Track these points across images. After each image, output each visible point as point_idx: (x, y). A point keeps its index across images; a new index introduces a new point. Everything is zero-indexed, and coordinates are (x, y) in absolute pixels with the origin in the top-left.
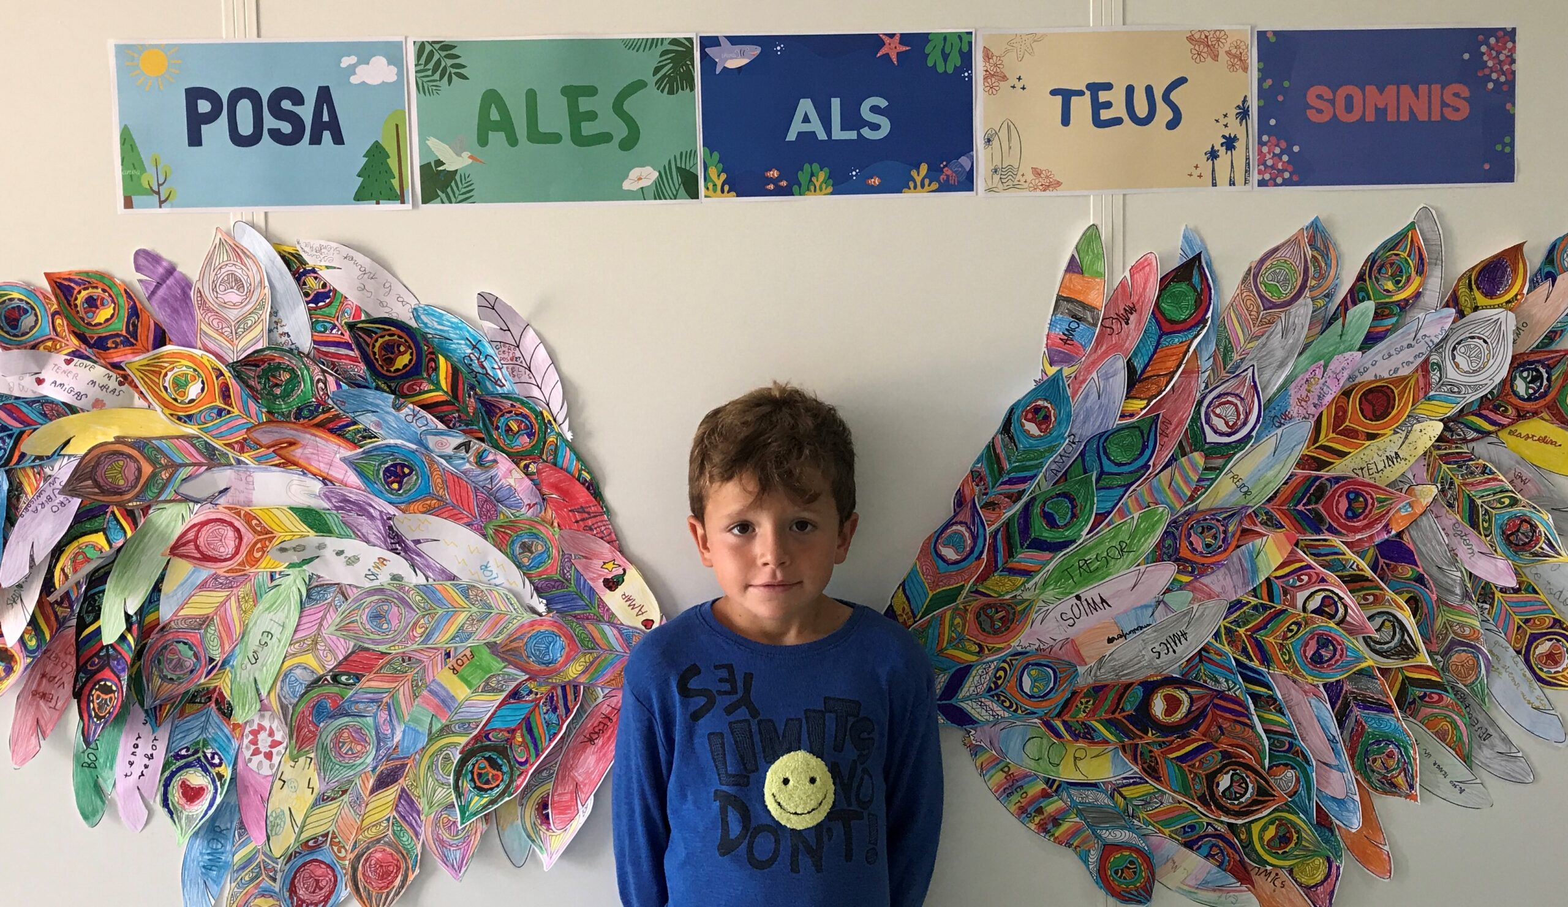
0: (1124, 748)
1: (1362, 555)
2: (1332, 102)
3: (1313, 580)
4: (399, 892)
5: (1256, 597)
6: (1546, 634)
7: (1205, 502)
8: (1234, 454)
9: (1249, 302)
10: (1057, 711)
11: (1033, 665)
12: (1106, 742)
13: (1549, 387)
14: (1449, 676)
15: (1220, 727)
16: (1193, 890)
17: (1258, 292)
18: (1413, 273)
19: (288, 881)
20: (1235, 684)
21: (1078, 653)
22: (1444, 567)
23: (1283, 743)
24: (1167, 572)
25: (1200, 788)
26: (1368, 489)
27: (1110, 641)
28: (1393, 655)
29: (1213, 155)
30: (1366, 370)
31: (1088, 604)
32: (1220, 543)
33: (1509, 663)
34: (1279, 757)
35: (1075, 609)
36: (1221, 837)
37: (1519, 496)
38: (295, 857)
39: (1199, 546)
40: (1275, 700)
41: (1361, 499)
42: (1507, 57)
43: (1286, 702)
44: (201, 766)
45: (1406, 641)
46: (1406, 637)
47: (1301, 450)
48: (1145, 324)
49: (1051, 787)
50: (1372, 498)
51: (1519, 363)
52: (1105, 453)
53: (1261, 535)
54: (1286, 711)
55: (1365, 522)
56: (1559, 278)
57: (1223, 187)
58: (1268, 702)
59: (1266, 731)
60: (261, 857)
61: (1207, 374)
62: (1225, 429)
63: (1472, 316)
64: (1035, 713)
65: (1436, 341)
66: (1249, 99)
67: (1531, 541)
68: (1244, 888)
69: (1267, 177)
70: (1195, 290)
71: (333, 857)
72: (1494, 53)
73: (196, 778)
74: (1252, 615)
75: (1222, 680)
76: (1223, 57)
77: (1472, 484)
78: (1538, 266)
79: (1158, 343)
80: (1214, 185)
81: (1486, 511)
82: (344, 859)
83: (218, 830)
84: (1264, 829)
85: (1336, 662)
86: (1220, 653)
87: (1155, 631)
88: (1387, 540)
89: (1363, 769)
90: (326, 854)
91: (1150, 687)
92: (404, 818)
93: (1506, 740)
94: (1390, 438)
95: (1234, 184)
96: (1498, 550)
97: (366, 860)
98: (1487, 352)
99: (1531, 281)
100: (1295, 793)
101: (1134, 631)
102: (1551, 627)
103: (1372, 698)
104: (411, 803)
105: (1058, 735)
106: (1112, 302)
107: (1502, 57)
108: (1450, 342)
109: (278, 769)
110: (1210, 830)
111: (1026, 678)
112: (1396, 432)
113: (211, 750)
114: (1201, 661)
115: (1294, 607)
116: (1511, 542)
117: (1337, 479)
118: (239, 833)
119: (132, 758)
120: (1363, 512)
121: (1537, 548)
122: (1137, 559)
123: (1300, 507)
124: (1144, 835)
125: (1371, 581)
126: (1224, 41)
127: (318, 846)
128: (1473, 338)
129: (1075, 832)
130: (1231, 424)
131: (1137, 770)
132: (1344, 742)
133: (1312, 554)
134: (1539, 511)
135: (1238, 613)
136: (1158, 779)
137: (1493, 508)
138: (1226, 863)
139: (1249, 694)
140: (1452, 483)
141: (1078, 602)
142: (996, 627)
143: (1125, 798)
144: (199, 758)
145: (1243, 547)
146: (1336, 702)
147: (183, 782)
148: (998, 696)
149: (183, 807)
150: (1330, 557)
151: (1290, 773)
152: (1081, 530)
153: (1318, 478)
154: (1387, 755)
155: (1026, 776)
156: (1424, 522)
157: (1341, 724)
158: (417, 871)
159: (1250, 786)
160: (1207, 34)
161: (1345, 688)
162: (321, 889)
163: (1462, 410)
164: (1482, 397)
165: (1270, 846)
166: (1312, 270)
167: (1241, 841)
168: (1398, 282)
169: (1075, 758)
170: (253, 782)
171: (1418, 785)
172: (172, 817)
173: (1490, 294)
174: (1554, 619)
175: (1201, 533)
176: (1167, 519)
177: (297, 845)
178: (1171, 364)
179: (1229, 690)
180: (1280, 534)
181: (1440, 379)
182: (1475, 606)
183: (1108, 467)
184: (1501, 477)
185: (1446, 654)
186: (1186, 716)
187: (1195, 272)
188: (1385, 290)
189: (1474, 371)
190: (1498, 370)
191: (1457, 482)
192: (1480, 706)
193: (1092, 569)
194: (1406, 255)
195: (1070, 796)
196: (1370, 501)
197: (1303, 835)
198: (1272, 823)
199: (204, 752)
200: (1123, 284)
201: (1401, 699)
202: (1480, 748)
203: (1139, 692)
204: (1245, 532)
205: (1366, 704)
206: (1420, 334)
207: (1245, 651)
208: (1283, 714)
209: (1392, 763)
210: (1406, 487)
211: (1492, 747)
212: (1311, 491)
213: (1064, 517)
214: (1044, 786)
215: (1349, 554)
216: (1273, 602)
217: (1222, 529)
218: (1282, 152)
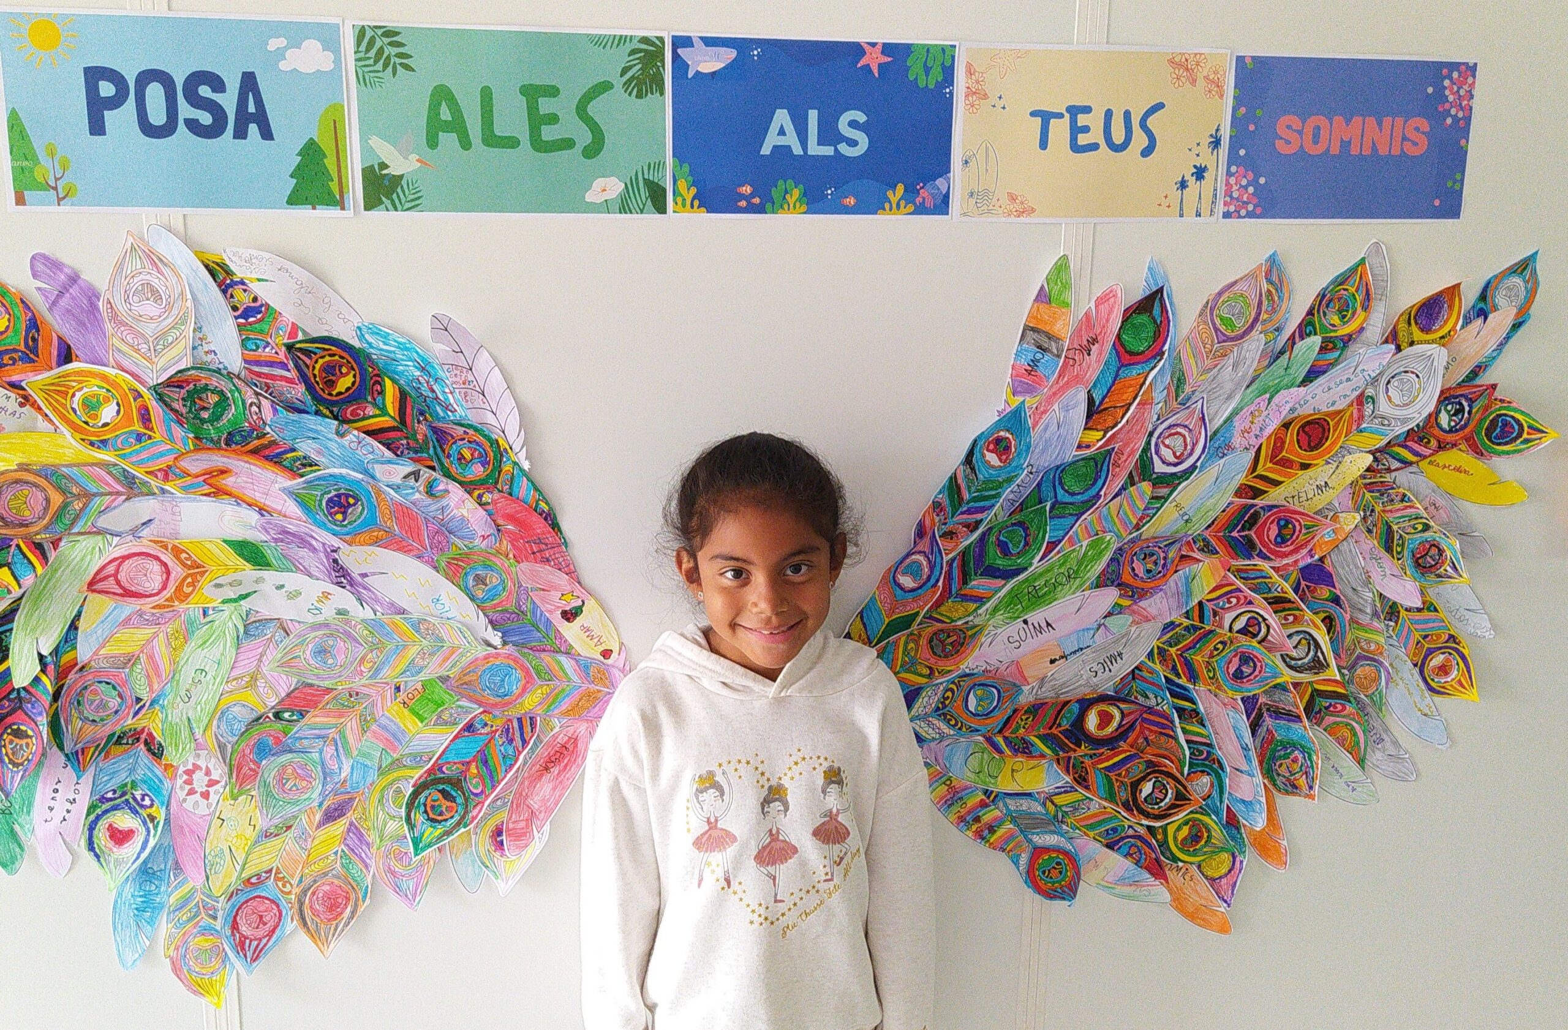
0: (1058, 761)
1: (1285, 578)
2: (1300, 133)
3: (1242, 602)
4: (349, 923)
5: (1188, 618)
6: (1440, 648)
7: (1148, 530)
8: (1179, 484)
9: (1204, 335)
10: (1000, 727)
11: (980, 685)
12: (1043, 756)
13: (1469, 419)
14: (1352, 688)
15: (1146, 739)
16: (1113, 886)
17: (1214, 324)
18: (1359, 309)
19: (230, 920)
20: (1163, 700)
21: (1021, 673)
22: (1359, 588)
23: (1201, 753)
24: (1110, 596)
25: (1124, 795)
26: (1297, 517)
27: (1052, 662)
28: (1306, 670)
29: (1183, 185)
30: (1306, 402)
31: (1034, 627)
32: (1160, 569)
33: (1406, 675)
34: (1197, 765)
35: (1022, 633)
36: (1139, 837)
37: (1432, 523)
38: (237, 894)
39: (1140, 571)
40: (1198, 714)
41: (1290, 526)
42: (1467, 92)
43: (1207, 715)
44: (130, 808)
45: (1318, 657)
46: (1319, 654)
47: (1240, 479)
48: (1106, 356)
49: (988, 797)
50: (1300, 524)
51: (1446, 397)
52: (1061, 483)
53: (1199, 561)
54: (1207, 723)
55: (1292, 547)
56: (1491, 316)
57: (1190, 219)
58: (1191, 715)
59: (1188, 742)
60: (198, 897)
61: (1160, 405)
62: (1172, 459)
63: (1408, 351)
64: (978, 731)
65: (1373, 375)
66: (1222, 128)
67: (1436, 564)
68: (1157, 883)
69: (1232, 208)
70: (1155, 322)
71: (277, 892)
72: (1455, 88)
73: (124, 820)
74: (1184, 636)
75: (1151, 696)
76: (1201, 82)
77: (1391, 511)
78: (1471, 304)
79: (1117, 375)
80: (1181, 216)
81: (1401, 536)
82: (289, 893)
83: (150, 871)
84: (1179, 829)
85: (1256, 677)
86: (1152, 672)
87: (1094, 652)
88: (1310, 564)
89: (1269, 773)
90: (270, 889)
91: (1086, 704)
92: (353, 850)
93: (1396, 743)
94: (1321, 469)
95: (1200, 216)
96: (1408, 573)
97: (314, 893)
98: (1418, 386)
99: (1465, 317)
100: (1209, 797)
101: (1075, 652)
102: (1446, 642)
103: (1284, 709)
104: (360, 837)
105: (999, 751)
106: (1078, 332)
107: (1462, 92)
108: (1384, 377)
109: (216, 808)
110: (1131, 832)
111: (972, 697)
112: (1328, 463)
113: (140, 792)
114: (1134, 678)
115: (1221, 626)
116: (1419, 565)
117: (1271, 507)
118: (174, 873)
119: (52, 803)
120: (1291, 537)
121: (1442, 570)
122: (1081, 585)
123: (1235, 534)
124: (1072, 838)
125: (1293, 603)
126: (1203, 65)
127: (260, 882)
128: (1406, 372)
129: (1009, 837)
130: (1178, 454)
131: (1069, 780)
132: (1256, 749)
133: (1241, 578)
134: (1448, 537)
135: (1171, 634)
136: (1087, 788)
137: (1407, 534)
138: (1143, 861)
139: (1175, 708)
140: (1373, 511)
141: (1025, 626)
142: (947, 650)
143: (1056, 806)
144: (127, 800)
145: (1181, 572)
146: (1251, 713)
147: (110, 825)
148: (945, 715)
149: (111, 849)
150: (1256, 581)
151: (1206, 779)
152: (1033, 558)
153: (1253, 506)
154: (1293, 761)
155: (966, 788)
156: (1344, 546)
157: (1254, 733)
158: (368, 901)
159: (1170, 791)
160: (1188, 57)
161: (1260, 701)
162: (265, 924)
163: (1389, 442)
164: (1408, 431)
165: (1184, 845)
166: (1265, 303)
167: (1157, 841)
168: (1344, 317)
169: (1013, 770)
170: (187, 821)
171: (1317, 787)
172: (99, 860)
173: (1426, 329)
174: (1449, 635)
175: (1144, 559)
176: (1114, 546)
177: (239, 882)
178: (1127, 396)
179: (1158, 705)
180: (1214, 560)
181: (1373, 412)
182: (1383, 625)
183: (1061, 495)
184: (1418, 505)
185: (1353, 667)
186: (1117, 730)
187: (1157, 304)
188: (1331, 325)
189: (1405, 405)
190: (1426, 404)
191: (1378, 508)
192: (1377, 713)
193: (1040, 594)
194: (1353, 290)
195: (1006, 805)
196: (1298, 528)
197: (1213, 834)
198: (1186, 823)
199: (133, 794)
200: (1087, 315)
201: (1308, 709)
202: (1374, 752)
203: (1075, 708)
204: (1183, 558)
205: (1278, 713)
206: (1359, 368)
207: (1174, 669)
208: (1204, 726)
209: (1296, 767)
210: (1332, 514)
211: (1384, 750)
212: (1246, 519)
213: (1016, 545)
214: (984, 797)
215: (1276, 577)
216: (1203, 623)
217: (1162, 555)
218: (1249, 184)
